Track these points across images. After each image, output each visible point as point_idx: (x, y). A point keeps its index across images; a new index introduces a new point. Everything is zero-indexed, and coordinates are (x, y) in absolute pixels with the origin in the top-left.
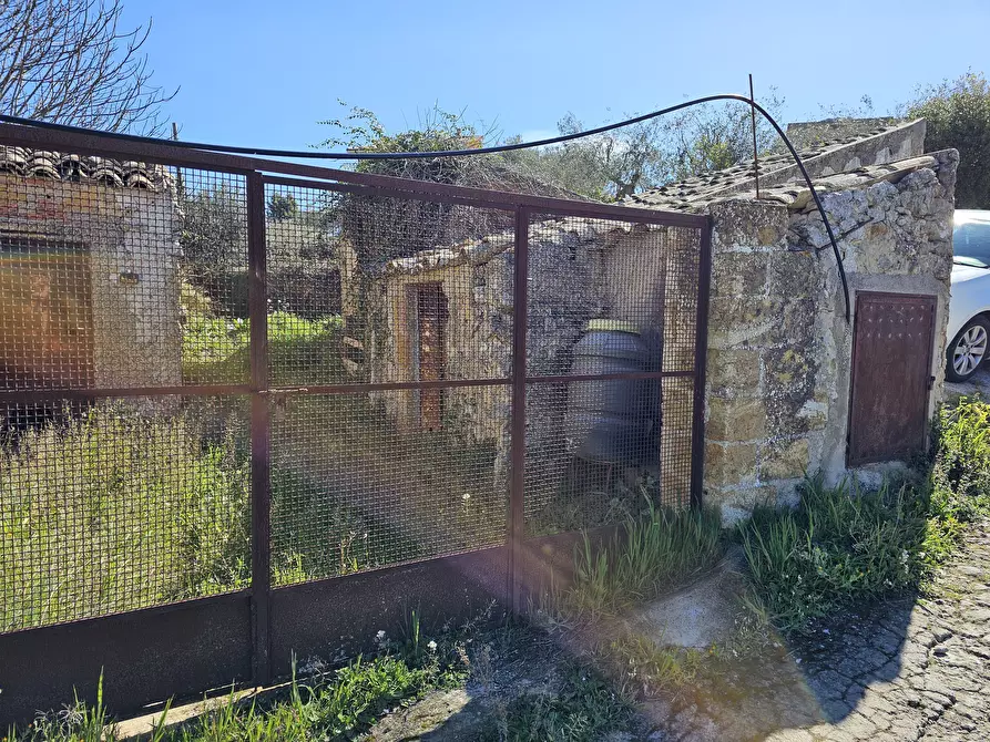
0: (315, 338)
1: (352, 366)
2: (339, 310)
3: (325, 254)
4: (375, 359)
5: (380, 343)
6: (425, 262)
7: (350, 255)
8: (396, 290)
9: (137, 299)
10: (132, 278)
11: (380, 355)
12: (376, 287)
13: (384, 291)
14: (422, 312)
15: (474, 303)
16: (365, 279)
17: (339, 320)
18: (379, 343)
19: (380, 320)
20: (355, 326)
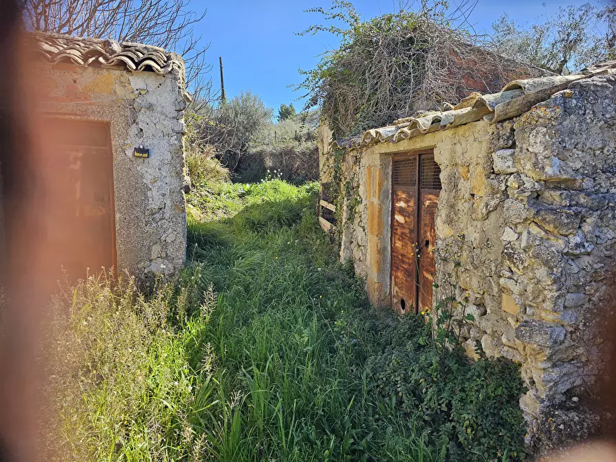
0: (299, 199)
1: (326, 225)
2: (316, 177)
3: (310, 137)
4: (346, 222)
5: (351, 210)
6: (414, 125)
7: (328, 134)
8: (371, 160)
9: (148, 170)
10: (144, 151)
11: (351, 219)
12: (350, 158)
13: (357, 160)
14: (395, 182)
15: (492, 173)
16: (339, 153)
17: (317, 186)
18: (351, 208)
19: (352, 189)
20: (329, 193)
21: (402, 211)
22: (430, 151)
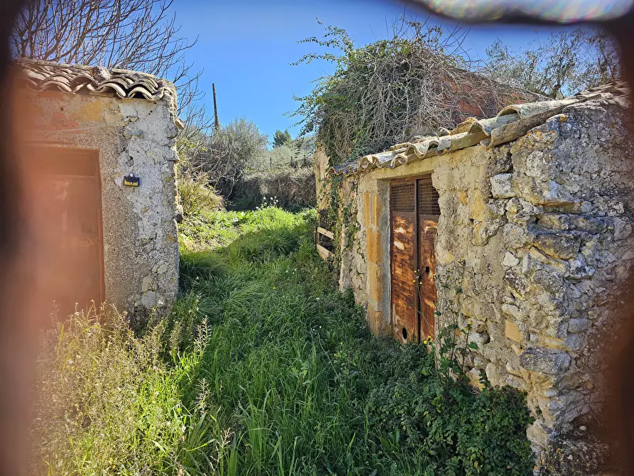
0: (296, 227)
1: (324, 252)
2: (314, 204)
3: (306, 163)
4: (345, 249)
5: (349, 237)
6: (411, 151)
7: (324, 160)
8: (369, 186)
9: (138, 200)
10: (134, 180)
11: (349, 245)
12: (347, 185)
13: (354, 187)
14: (394, 208)
15: (490, 197)
16: (336, 179)
17: (314, 212)
18: (350, 235)
19: (349, 216)
20: (327, 219)
21: (401, 238)
22: (428, 176)
